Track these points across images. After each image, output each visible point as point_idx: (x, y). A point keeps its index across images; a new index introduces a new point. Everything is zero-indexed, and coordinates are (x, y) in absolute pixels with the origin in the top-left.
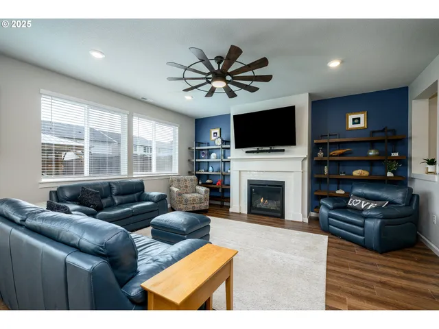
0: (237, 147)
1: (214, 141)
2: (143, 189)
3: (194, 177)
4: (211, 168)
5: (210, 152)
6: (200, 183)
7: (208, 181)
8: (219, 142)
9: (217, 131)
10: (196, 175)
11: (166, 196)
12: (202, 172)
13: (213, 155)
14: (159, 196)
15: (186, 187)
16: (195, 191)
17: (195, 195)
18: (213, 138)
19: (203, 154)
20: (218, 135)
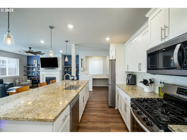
0: (42, 67)
1: (35, 64)
2: (3, 82)
3: (26, 77)
4: (33, 74)
5: (33, 68)
6: (29, 79)
7: (32, 78)
8: (36, 65)
9: (36, 61)
10: (27, 76)
11: (13, 83)
12: (30, 75)
13: (34, 69)
14: (10, 84)
15: (22, 80)
16: (27, 81)
17: (26, 83)
18: (35, 63)
19: (30, 68)
20: (37, 63)
